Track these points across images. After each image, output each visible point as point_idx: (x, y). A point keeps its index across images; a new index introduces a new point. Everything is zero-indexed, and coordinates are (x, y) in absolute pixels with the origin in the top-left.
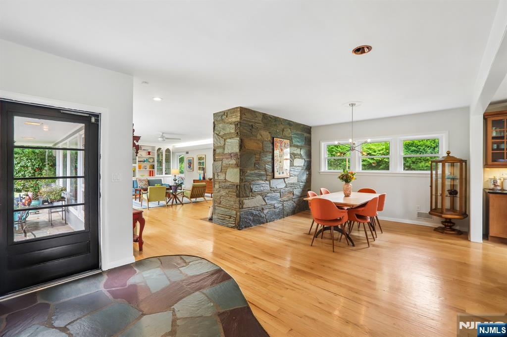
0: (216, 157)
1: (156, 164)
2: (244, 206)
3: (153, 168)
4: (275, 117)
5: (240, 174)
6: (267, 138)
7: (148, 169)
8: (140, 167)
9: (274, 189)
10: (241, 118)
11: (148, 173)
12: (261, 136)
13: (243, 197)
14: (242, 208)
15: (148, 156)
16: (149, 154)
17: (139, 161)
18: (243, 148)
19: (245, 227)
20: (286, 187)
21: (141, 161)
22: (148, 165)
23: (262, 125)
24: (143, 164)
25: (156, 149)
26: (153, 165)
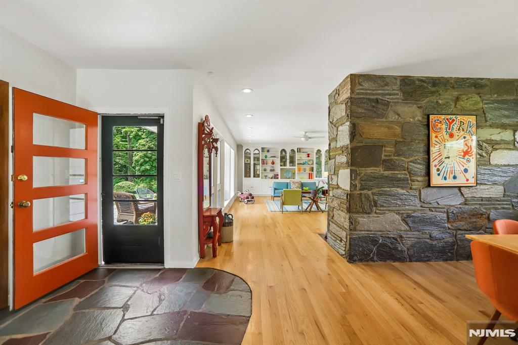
0: (331, 154)
1: (315, 166)
2: (358, 227)
3: (312, 171)
4: (432, 78)
5: (351, 176)
6: (414, 118)
7: (308, 171)
8: (299, 170)
9: (431, 206)
10: (352, 92)
11: (307, 176)
12: (399, 115)
13: (358, 212)
14: (355, 229)
15: (308, 158)
16: (308, 156)
17: (298, 164)
18: (357, 137)
19: (361, 260)
20: (466, 204)
21: (300, 164)
22: (308, 167)
23: (400, 95)
24: (303, 167)
25: (315, 151)
26: (313, 168)
